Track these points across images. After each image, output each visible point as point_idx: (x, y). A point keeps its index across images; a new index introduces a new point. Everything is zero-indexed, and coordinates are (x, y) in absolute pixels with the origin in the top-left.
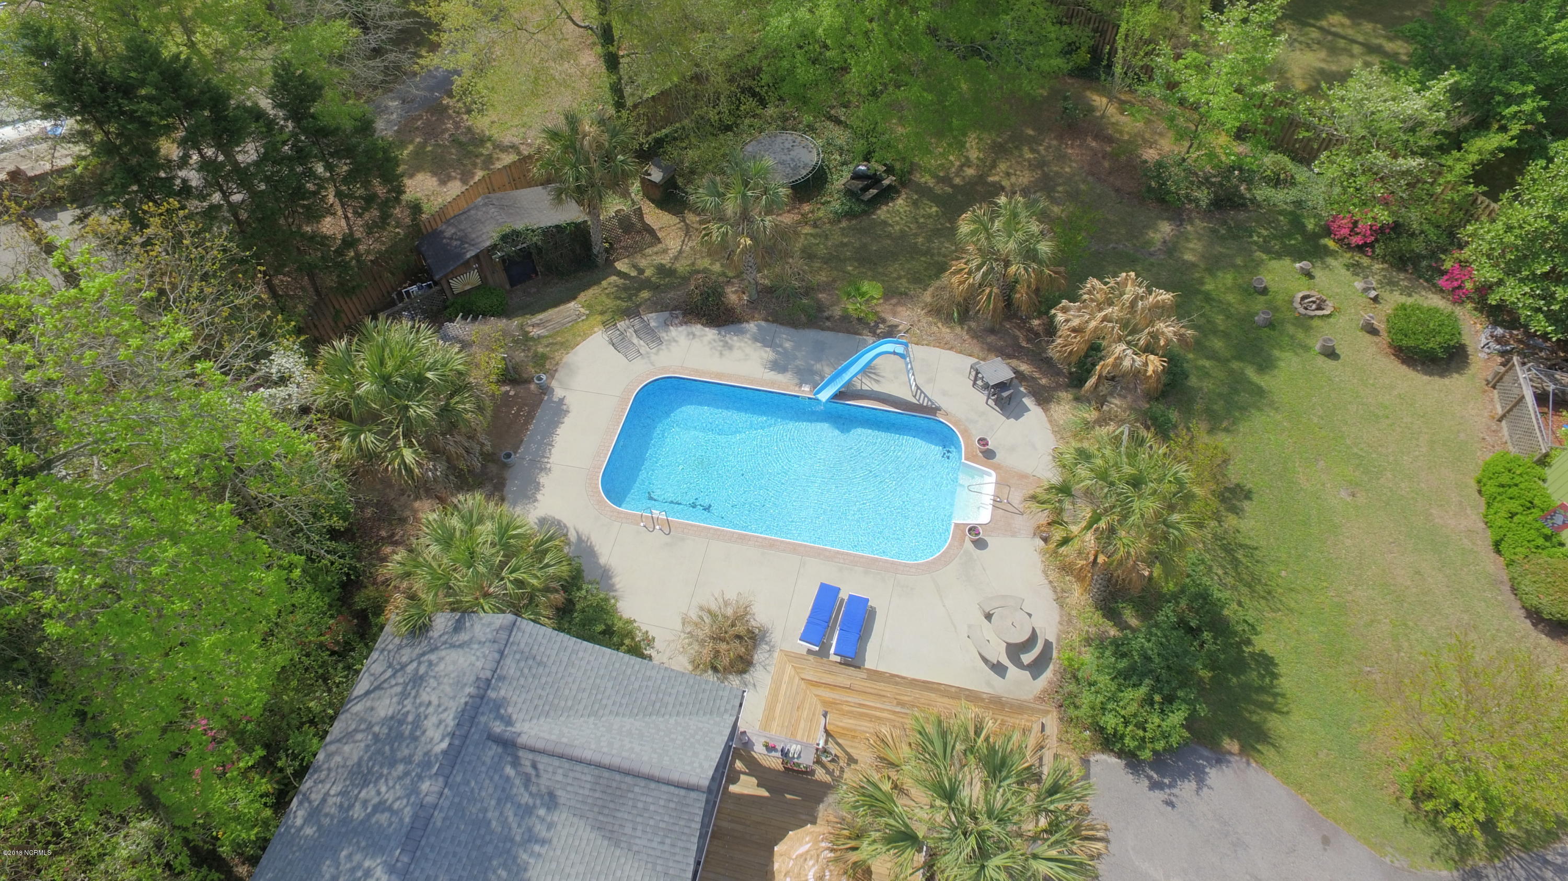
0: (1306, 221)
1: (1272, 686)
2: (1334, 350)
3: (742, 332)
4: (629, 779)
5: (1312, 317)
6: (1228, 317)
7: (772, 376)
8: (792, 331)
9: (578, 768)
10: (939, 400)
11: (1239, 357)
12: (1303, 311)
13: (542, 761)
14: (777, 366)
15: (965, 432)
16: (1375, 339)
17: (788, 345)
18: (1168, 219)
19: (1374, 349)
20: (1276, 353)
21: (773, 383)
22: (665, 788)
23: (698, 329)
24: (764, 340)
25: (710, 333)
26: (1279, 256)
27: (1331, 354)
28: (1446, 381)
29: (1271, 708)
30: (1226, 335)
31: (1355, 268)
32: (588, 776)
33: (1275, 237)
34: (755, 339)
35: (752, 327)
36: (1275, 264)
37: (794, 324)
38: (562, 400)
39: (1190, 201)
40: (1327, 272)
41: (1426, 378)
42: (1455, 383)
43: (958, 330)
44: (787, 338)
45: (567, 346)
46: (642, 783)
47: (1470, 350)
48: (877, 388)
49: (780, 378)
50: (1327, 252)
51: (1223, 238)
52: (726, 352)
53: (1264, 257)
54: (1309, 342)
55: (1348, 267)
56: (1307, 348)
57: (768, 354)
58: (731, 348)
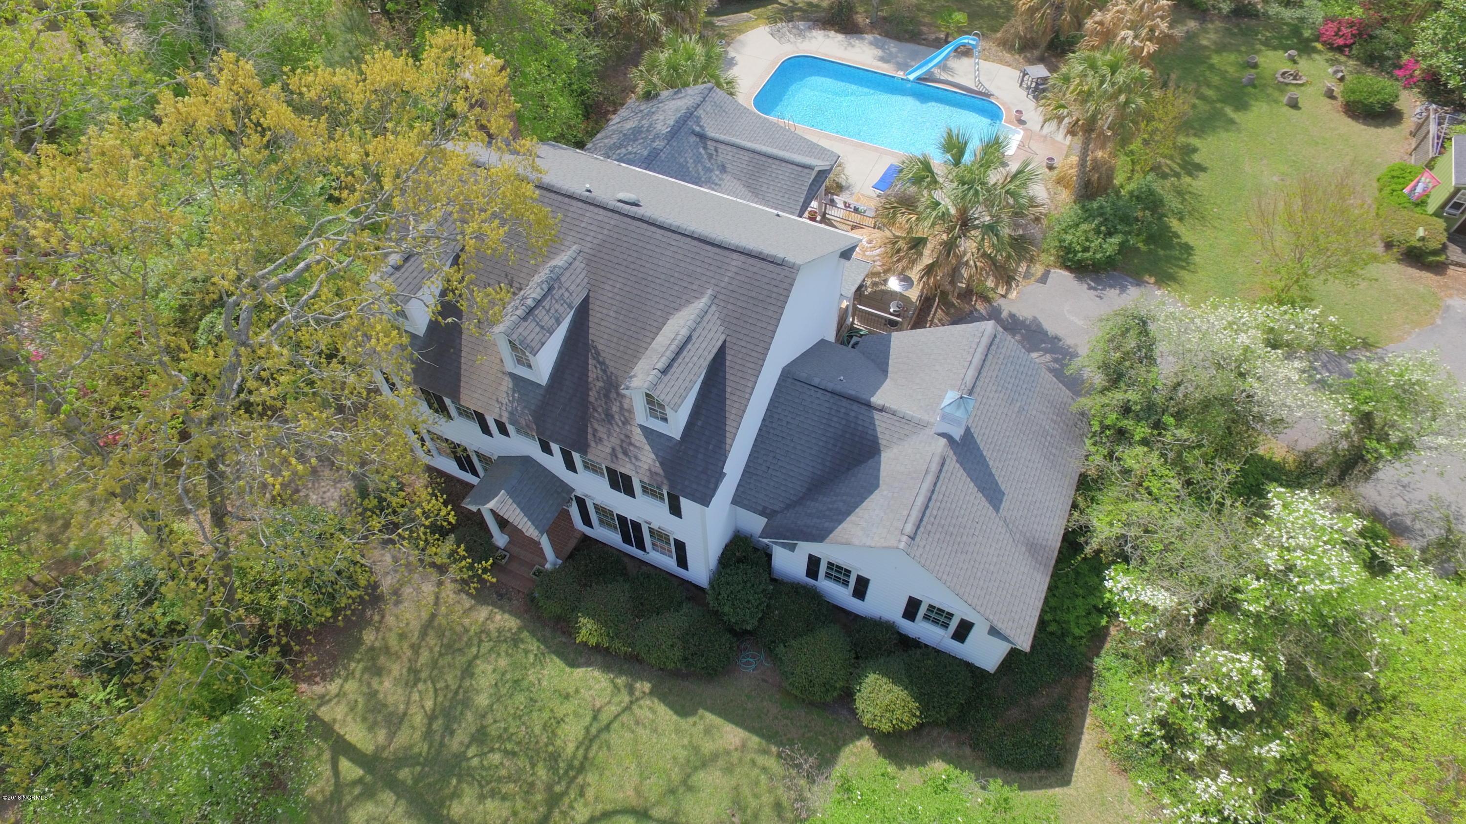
0: (1304, 32)
1: (1187, 258)
2: (1297, 103)
3: (862, 39)
4: (770, 161)
5: (1287, 84)
6: (1224, 78)
7: (880, 64)
8: (897, 43)
9: (742, 152)
10: (992, 89)
11: (1223, 101)
12: (1282, 80)
13: (721, 147)
14: (882, 59)
15: (1008, 109)
16: (1333, 102)
17: (894, 50)
18: (1194, 19)
19: (1330, 107)
20: (1253, 103)
21: (878, 68)
22: (790, 166)
23: (832, 33)
24: (875, 44)
25: (840, 37)
26: (1275, 48)
27: (1294, 105)
28: (1379, 130)
29: (1183, 268)
30: (1218, 88)
31: (1332, 62)
32: (746, 157)
33: (1275, 38)
34: (871, 43)
35: (869, 37)
36: (1271, 53)
37: (898, 38)
38: (733, 58)
39: (1215, 9)
40: (1310, 62)
41: (1363, 127)
42: (1386, 133)
43: (1017, 56)
44: (893, 46)
45: (740, 32)
46: (777, 162)
47: (1405, 116)
48: (950, 79)
49: (885, 66)
50: (1315, 50)
51: (1232, 35)
52: (849, 48)
53: (1263, 48)
54: (1281, 99)
55: (1327, 61)
56: (1276, 102)
57: (879, 53)
58: (853, 46)
